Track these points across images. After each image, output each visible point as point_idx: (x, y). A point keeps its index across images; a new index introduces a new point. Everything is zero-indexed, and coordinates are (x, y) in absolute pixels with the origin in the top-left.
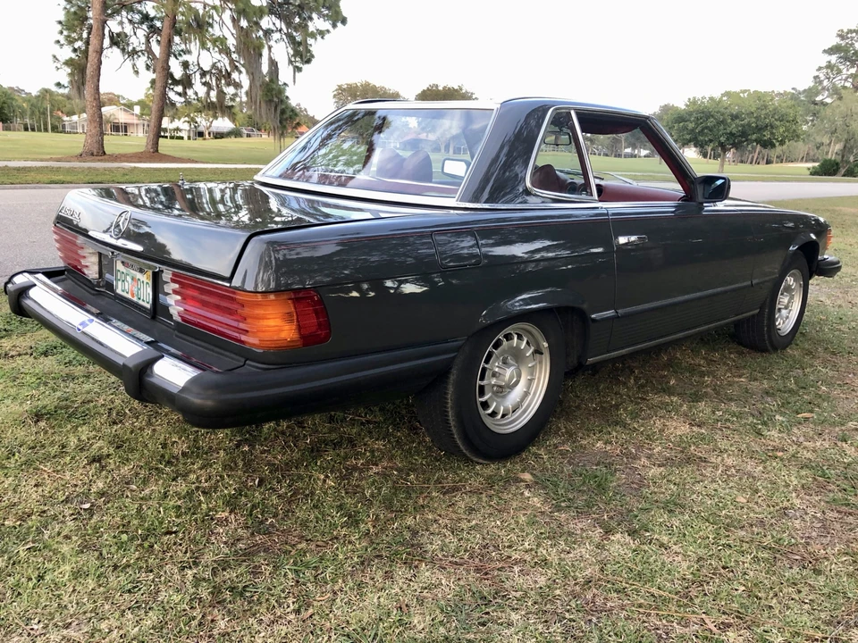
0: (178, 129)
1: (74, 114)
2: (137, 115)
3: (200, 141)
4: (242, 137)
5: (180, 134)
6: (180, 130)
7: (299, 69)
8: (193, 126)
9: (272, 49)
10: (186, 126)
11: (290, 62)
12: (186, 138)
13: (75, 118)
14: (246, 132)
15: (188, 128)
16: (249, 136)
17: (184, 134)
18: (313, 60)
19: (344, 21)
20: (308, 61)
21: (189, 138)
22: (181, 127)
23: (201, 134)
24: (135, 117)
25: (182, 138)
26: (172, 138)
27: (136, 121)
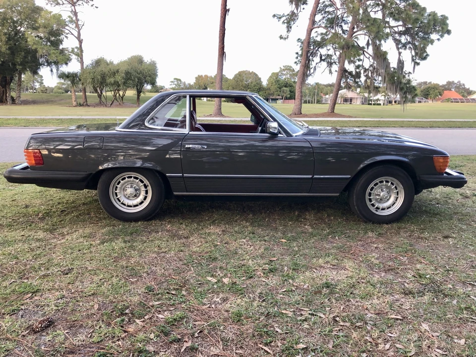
0: (378, 100)
1: (327, 94)
2: (357, 93)
3: (390, 106)
4: (414, 102)
5: (379, 102)
6: (380, 100)
7: (418, 64)
8: (386, 98)
9: (401, 54)
10: (383, 98)
11: (413, 60)
12: (382, 104)
13: (327, 96)
14: (418, 100)
15: (384, 99)
16: (420, 102)
17: (381, 102)
18: (428, 58)
19: (449, 32)
20: (425, 58)
21: (384, 104)
22: (380, 98)
23: (390, 102)
24: (356, 94)
25: (380, 104)
26: (374, 104)
27: (356, 97)
